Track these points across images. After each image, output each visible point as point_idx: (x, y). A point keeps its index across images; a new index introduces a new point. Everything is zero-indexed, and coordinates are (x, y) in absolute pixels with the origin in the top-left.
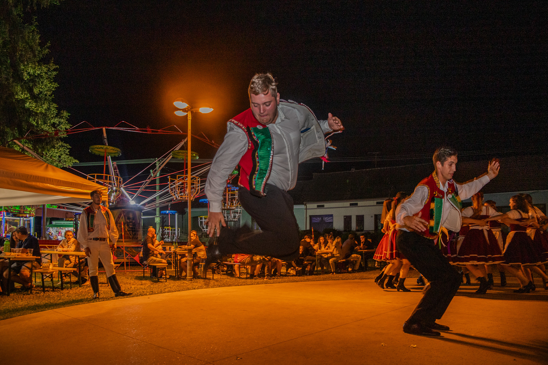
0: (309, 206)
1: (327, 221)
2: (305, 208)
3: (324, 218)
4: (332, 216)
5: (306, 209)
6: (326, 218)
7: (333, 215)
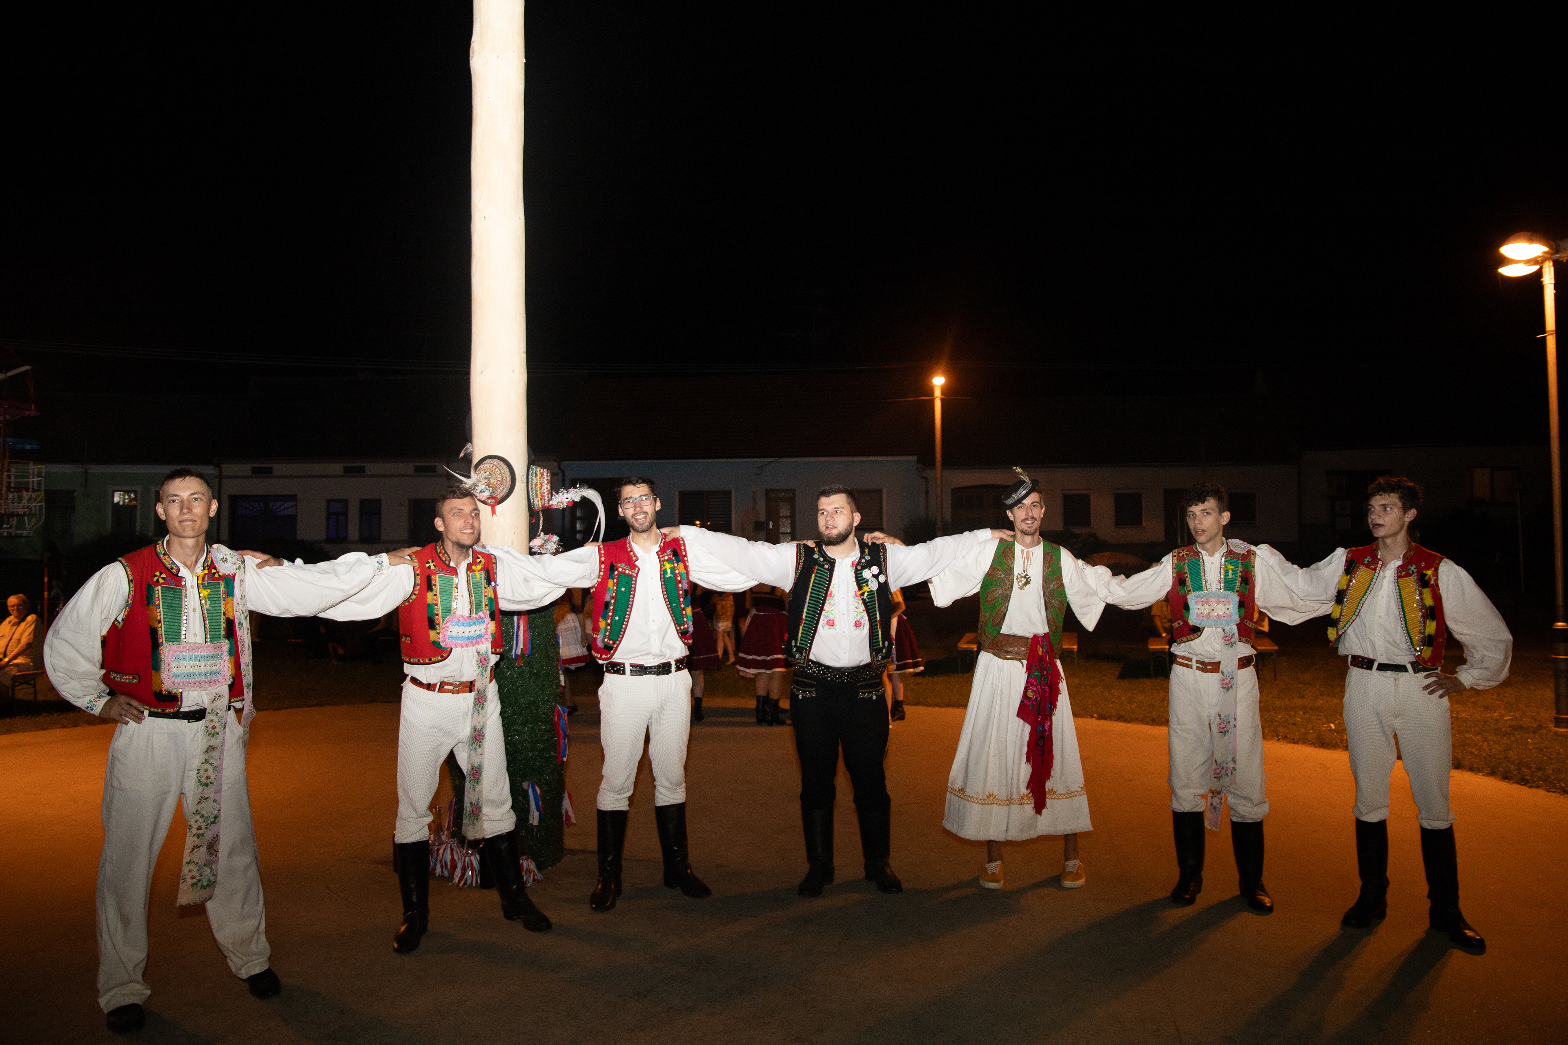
0: (228, 469)
1: (282, 513)
2: (217, 474)
3: (271, 504)
4: (293, 498)
5: (220, 477)
6: (278, 504)
7: (296, 496)
